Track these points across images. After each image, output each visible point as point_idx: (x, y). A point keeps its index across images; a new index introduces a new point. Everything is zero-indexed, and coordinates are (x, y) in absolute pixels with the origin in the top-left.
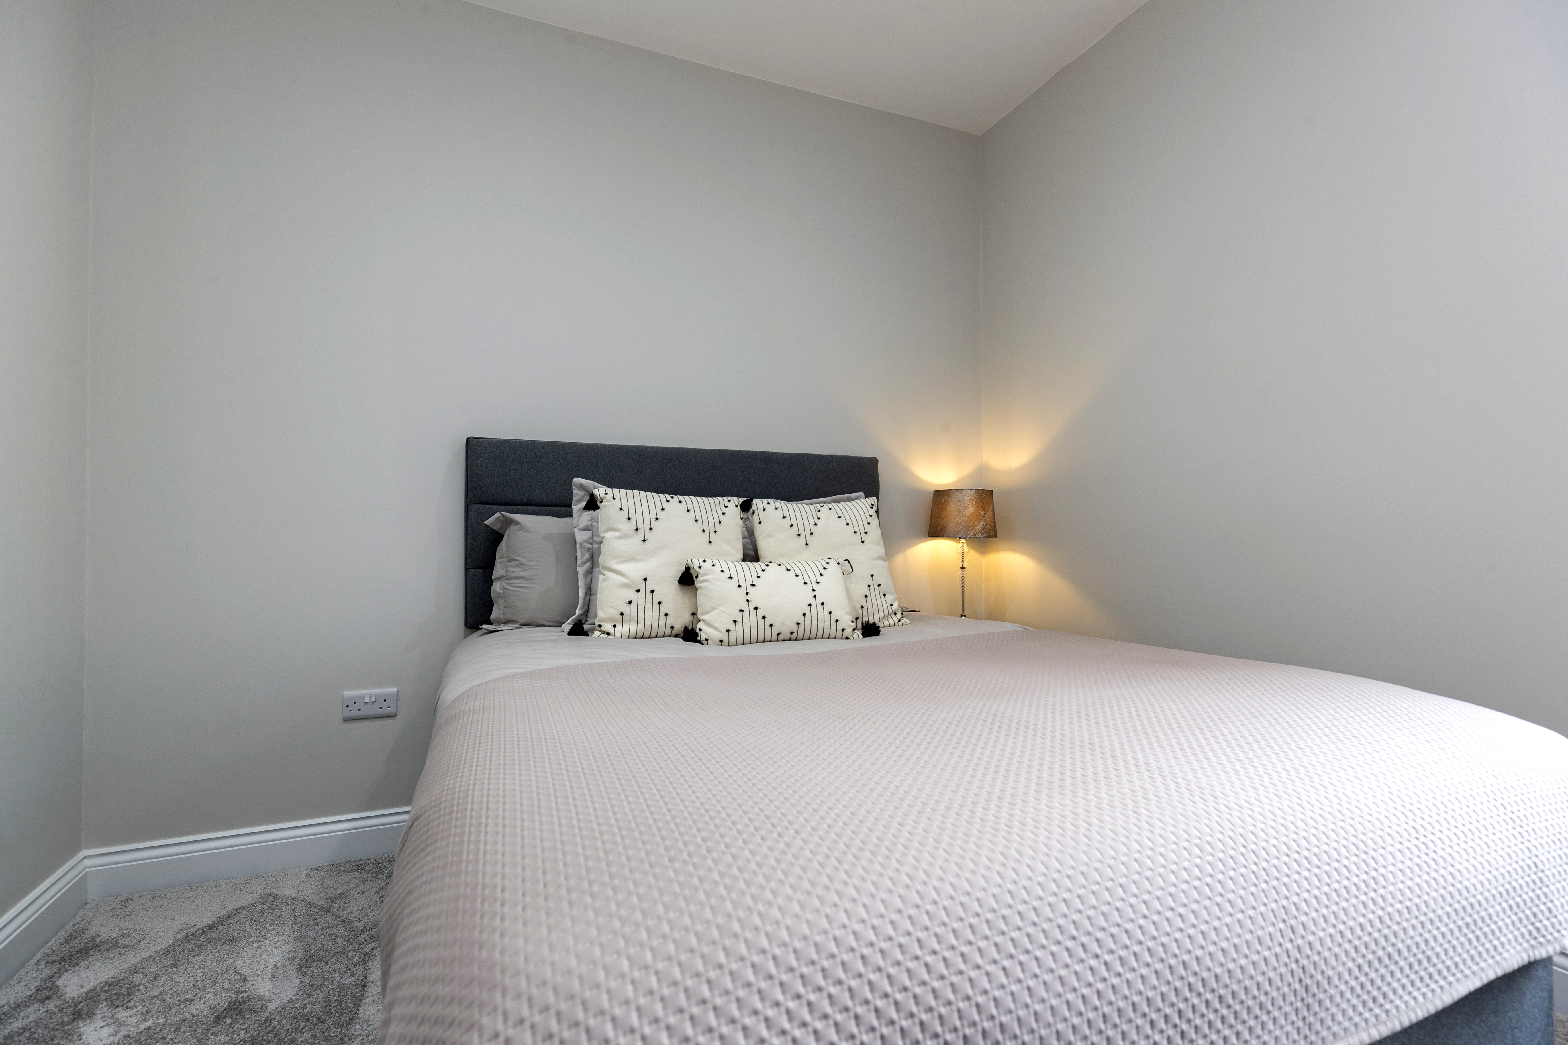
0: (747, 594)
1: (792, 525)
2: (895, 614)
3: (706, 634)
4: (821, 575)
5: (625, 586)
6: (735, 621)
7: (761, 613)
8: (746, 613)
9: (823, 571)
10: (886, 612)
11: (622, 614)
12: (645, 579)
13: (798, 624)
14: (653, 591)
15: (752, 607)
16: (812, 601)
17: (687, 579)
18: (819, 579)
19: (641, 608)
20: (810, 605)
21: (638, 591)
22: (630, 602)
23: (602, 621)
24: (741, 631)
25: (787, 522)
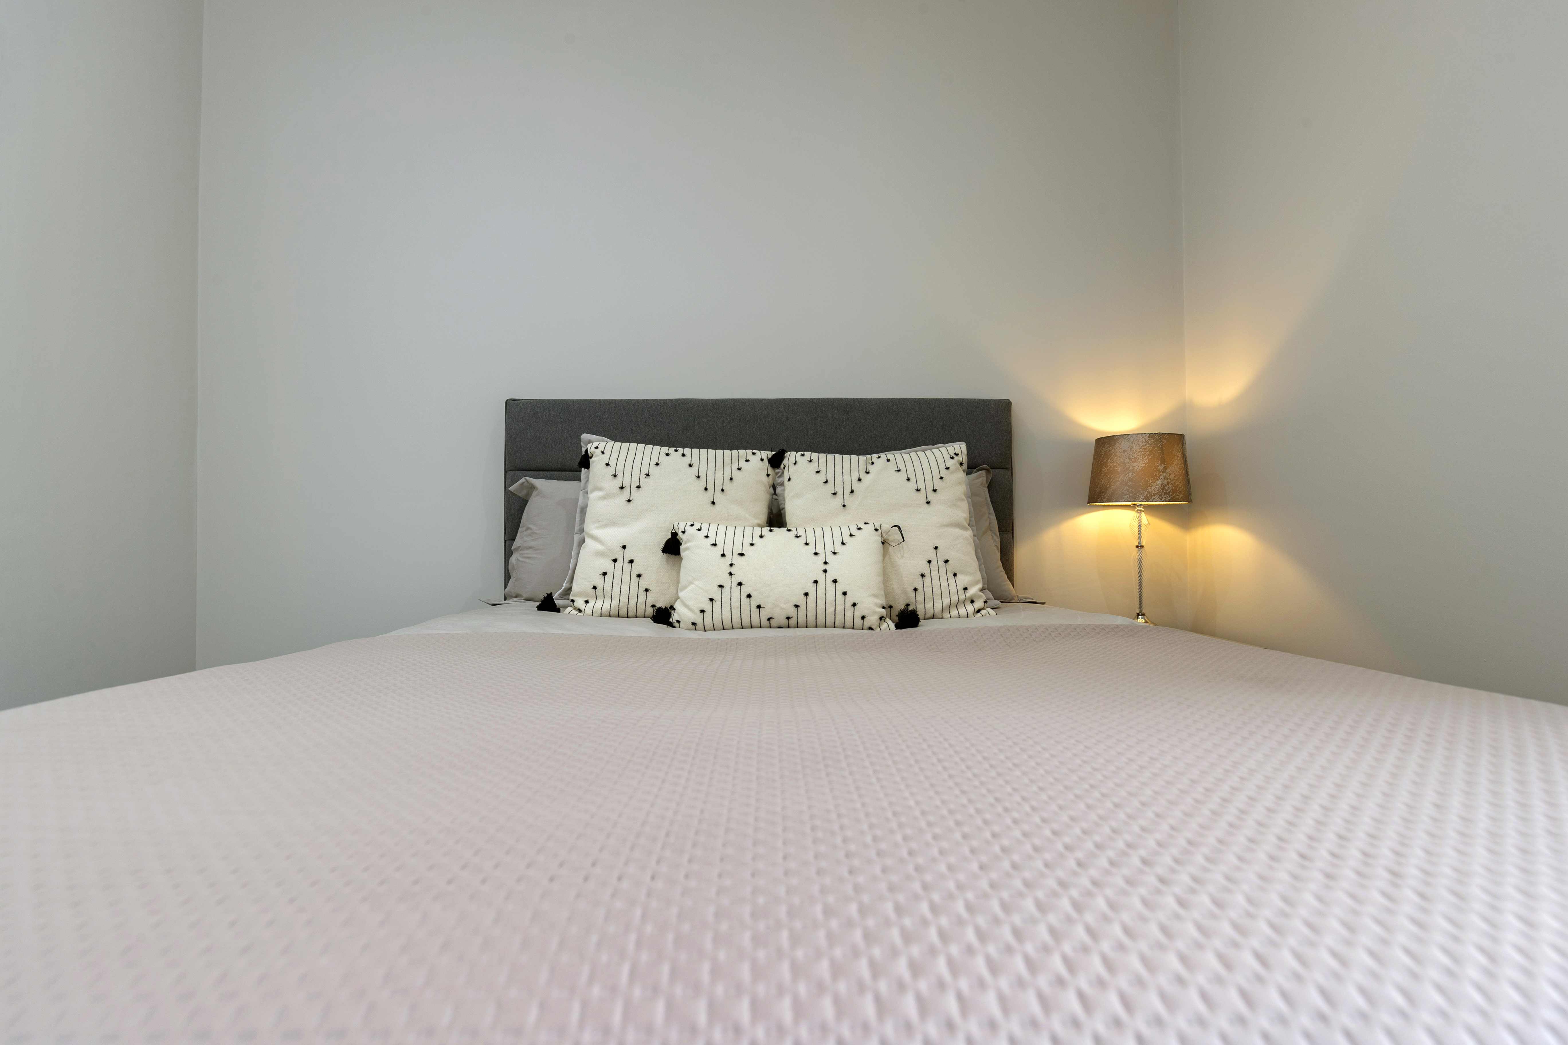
0: (731, 565)
1: (826, 482)
2: (972, 602)
3: (679, 615)
4: (843, 543)
5: (600, 554)
6: (711, 600)
7: (745, 590)
8: (726, 590)
9: (846, 539)
10: (954, 598)
11: (595, 588)
12: (624, 547)
13: (797, 606)
14: (631, 562)
15: (735, 582)
16: (821, 577)
17: (673, 547)
18: (839, 548)
19: (617, 581)
20: (816, 582)
21: (615, 561)
22: (605, 574)
23: (575, 595)
24: (718, 613)
25: (821, 477)
